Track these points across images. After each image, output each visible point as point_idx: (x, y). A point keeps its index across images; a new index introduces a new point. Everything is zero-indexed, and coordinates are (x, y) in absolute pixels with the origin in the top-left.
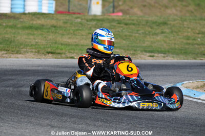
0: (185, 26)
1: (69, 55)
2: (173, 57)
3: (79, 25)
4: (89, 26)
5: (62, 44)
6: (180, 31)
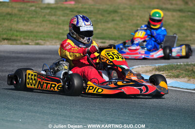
0: (134, 14)
1: (24, 41)
3: (34, 13)
4: (43, 14)
5: (17, 31)
6: (129, 19)
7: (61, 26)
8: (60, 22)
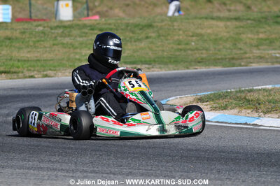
0: (175, 27)
1: (27, 74)
2: (160, 68)
3: (41, 35)
4: (54, 36)
5: (19, 61)
6: (169, 34)
7: (78, 50)
8: (77, 44)
